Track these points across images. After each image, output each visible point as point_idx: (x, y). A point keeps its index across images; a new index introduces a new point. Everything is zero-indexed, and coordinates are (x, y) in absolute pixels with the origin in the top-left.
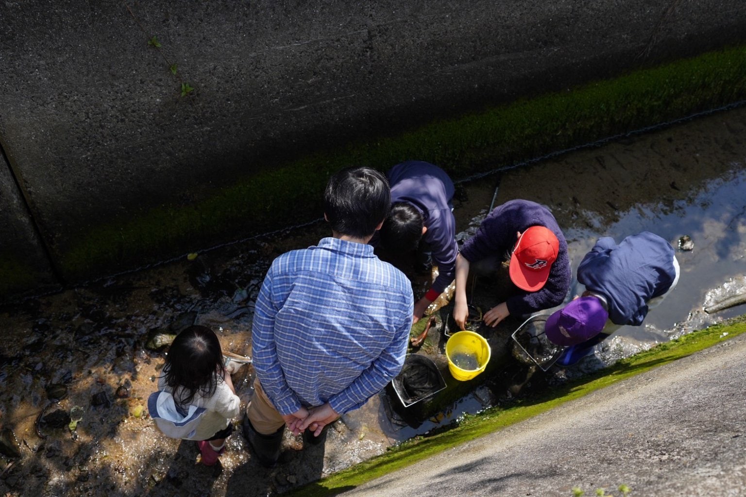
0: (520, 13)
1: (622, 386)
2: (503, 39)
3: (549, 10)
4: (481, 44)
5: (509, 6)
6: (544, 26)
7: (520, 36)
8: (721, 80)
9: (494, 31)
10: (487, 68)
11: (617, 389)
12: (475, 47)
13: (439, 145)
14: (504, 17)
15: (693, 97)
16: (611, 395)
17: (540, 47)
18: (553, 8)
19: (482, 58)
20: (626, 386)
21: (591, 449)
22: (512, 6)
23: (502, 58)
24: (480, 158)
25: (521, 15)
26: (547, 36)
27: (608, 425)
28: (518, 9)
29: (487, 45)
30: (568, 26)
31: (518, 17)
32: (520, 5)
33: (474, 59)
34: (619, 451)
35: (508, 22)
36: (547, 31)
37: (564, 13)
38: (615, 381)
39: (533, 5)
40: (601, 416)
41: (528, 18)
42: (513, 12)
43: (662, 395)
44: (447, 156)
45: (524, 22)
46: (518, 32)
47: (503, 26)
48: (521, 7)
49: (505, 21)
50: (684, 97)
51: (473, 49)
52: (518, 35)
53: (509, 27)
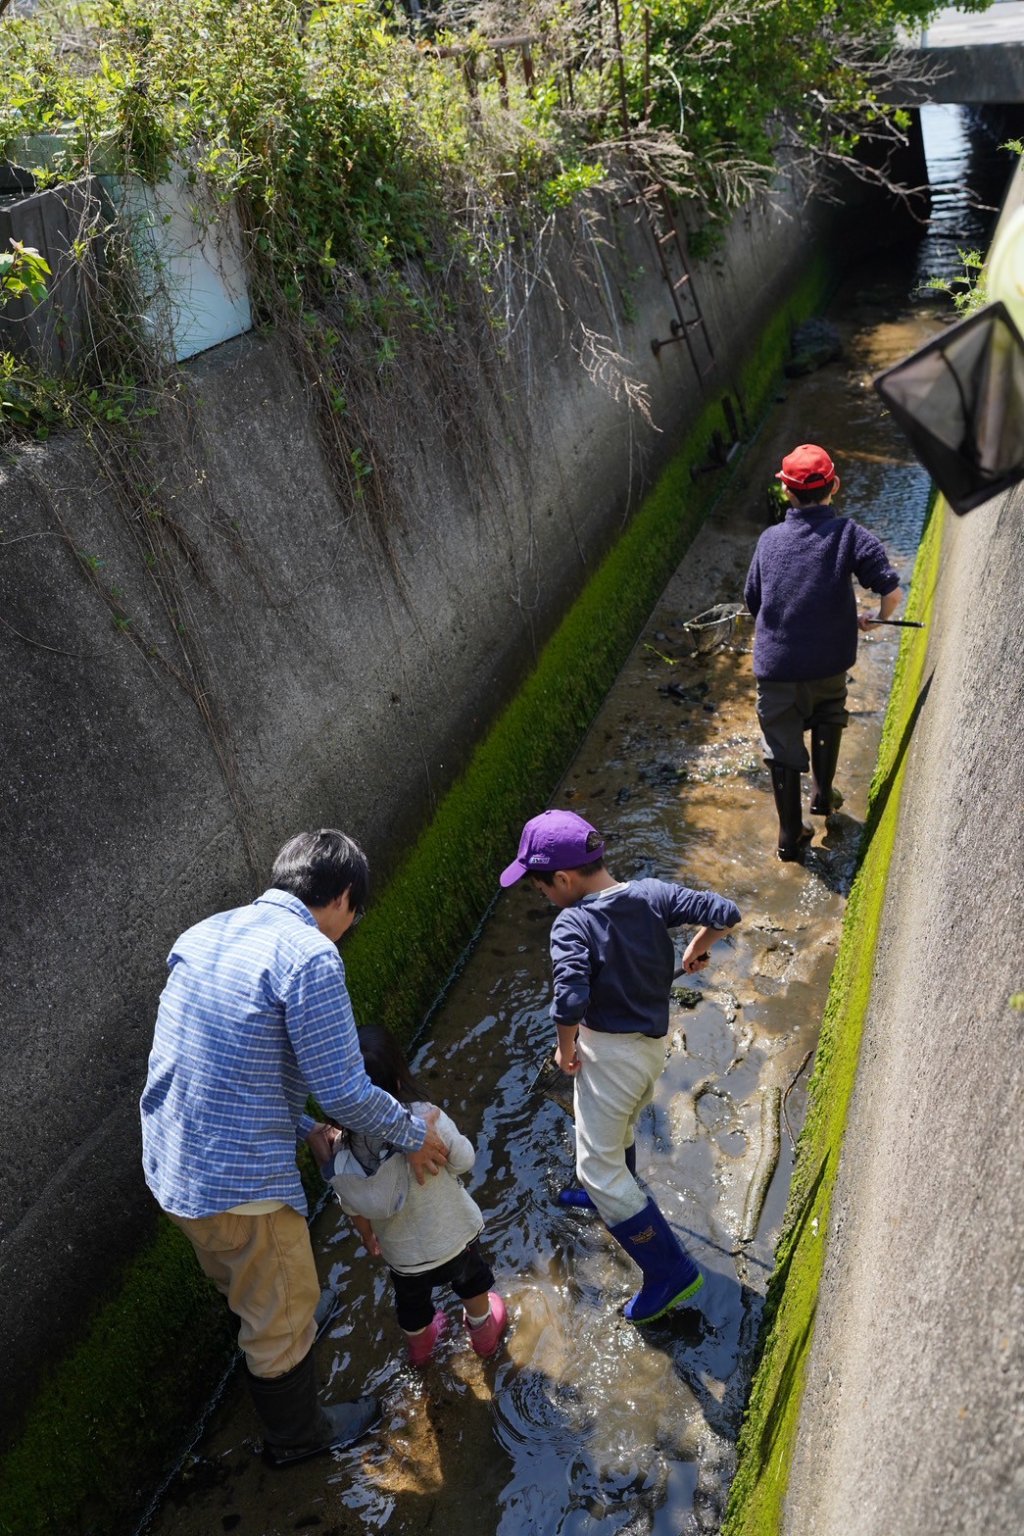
0: (44, 1065)
1: (809, 1440)
2: (49, 1130)
3: (86, 1025)
4: (19, 1168)
5: (15, 1068)
6: (100, 1056)
7: (75, 1102)
8: (413, 942)
9: (24, 1128)
10: (64, 1200)
11: (808, 1454)
12: (12, 1182)
13: (91, 1419)
14: (21, 1092)
15: (402, 993)
16: (818, 1470)
17: (123, 1094)
18: (90, 1017)
19: (40, 1192)
20: (813, 1433)
21: (951, 1511)
22: (20, 1063)
23: (74, 1161)
24: (185, 1373)
25: (47, 1067)
26: (118, 1068)
27: (904, 1469)
28: (36, 1061)
29: (30, 1162)
30: (138, 1027)
31: (45, 1074)
32: (32, 1053)
33: (26, 1204)
34: (998, 1438)
35: (36, 1095)
36: (112, 1061)
37: (115, 1013)
38: (785, 1457)
39: (55, 1036)
40: (865, 1489)
41: (65, 1063)
42: (29, 1072)
43: (889, 1346)
44: (123, 1425)
45: (62, 1074)
46: (66, 1098)
47: (33, 1108)
48: (39, 1054)
49: (29, 1097)
50: (392, 1003)
51: (10, 1188)
52: (70, 1102)
53: (43, 1103)
